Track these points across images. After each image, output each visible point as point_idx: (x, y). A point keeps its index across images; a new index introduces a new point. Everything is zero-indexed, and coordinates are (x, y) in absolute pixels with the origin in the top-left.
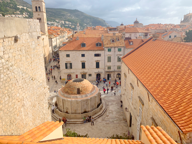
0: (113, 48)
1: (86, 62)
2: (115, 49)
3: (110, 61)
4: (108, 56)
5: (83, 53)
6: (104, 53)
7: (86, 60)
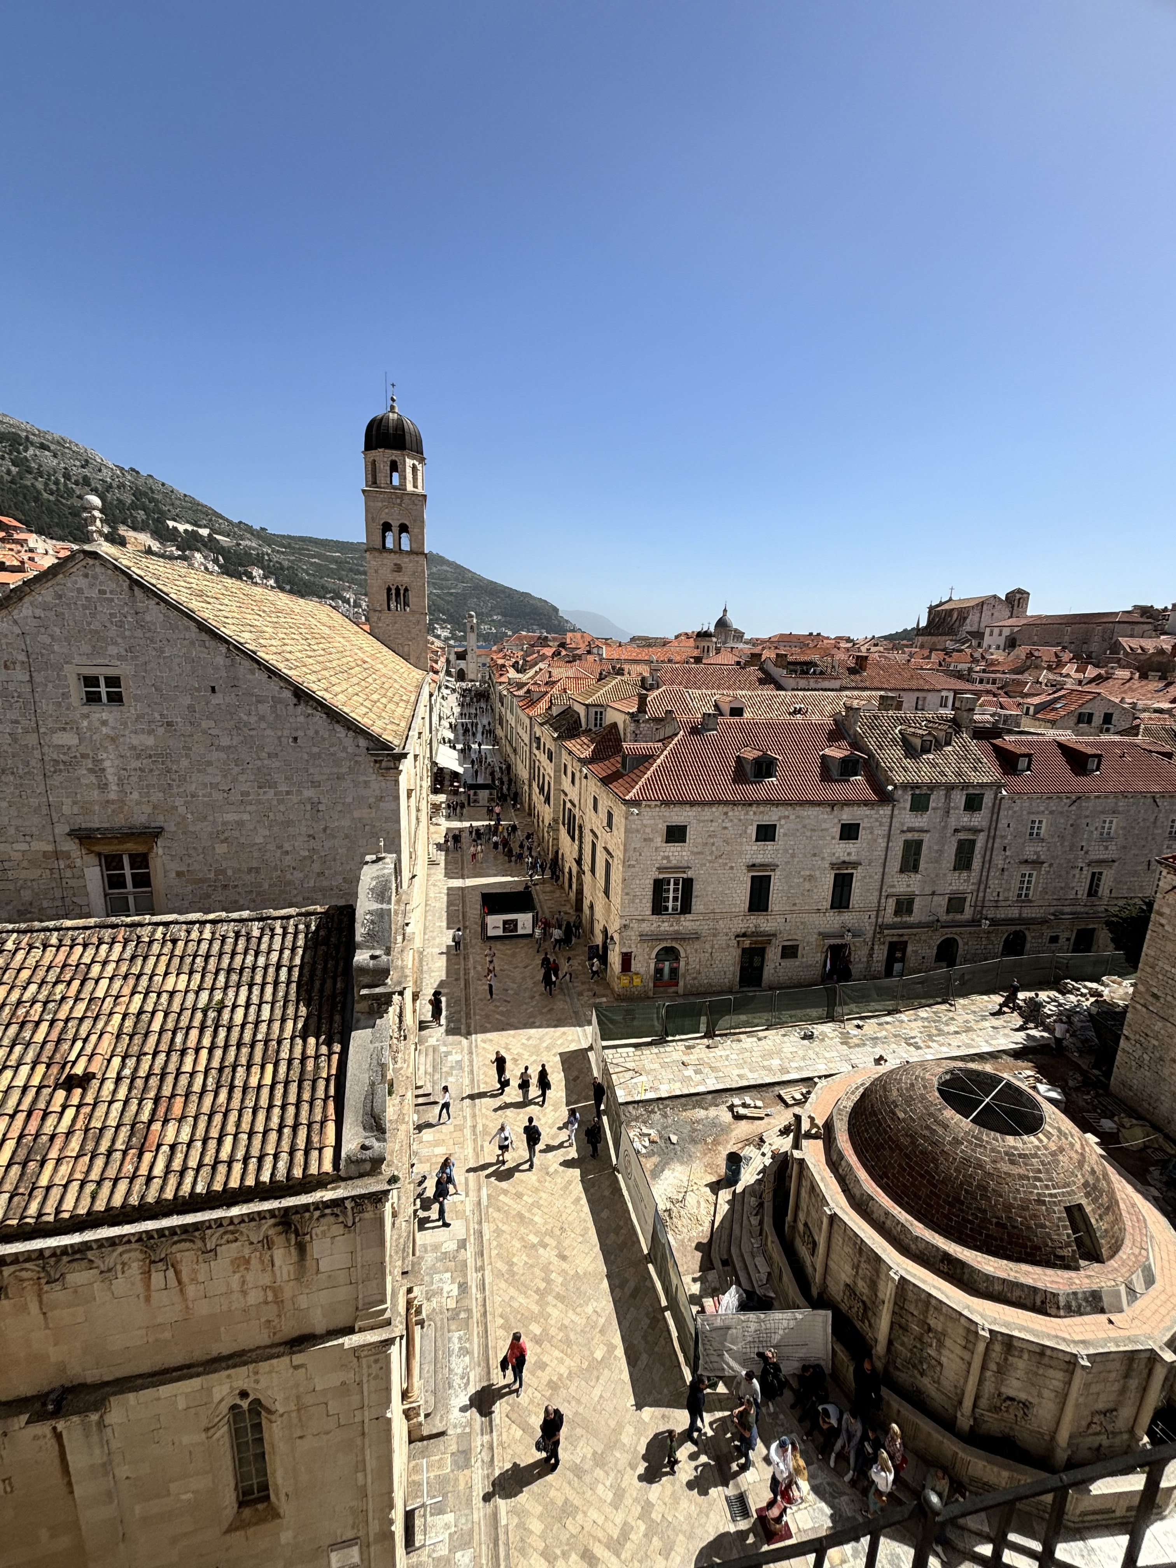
0: (942, 793)
1: (778, 873)
2: (948, 797)
3: (915, 869)
4: (909, 836)
5: (771, 816)
6: (886, 820)
7: (776, 861)
